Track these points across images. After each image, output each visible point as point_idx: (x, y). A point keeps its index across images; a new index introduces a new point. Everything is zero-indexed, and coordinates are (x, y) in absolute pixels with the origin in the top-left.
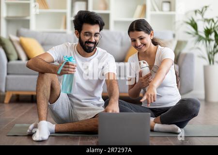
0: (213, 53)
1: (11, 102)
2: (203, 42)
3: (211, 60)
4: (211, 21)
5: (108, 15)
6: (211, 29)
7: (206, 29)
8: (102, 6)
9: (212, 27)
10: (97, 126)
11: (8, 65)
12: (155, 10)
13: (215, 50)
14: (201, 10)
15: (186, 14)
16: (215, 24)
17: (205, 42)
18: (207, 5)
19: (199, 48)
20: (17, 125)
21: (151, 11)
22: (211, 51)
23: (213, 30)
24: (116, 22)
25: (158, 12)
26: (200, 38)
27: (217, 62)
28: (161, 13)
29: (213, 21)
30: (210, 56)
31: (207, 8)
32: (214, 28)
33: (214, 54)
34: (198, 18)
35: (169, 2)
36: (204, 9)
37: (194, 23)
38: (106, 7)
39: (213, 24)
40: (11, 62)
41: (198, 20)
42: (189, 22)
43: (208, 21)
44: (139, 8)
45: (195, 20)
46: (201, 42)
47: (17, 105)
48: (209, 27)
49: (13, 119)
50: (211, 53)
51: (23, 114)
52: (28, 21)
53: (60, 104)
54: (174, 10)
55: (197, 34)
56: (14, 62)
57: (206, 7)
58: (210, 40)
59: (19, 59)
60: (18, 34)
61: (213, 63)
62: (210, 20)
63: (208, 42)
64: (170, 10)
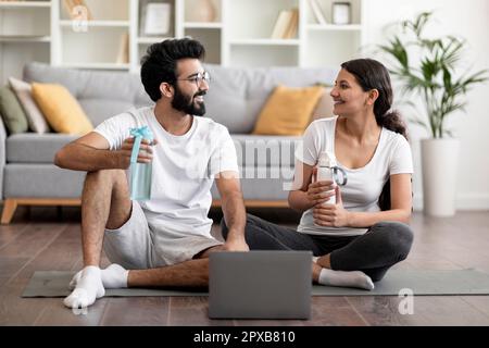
0: (440, 114)
1: (15, 220)
2: (420, 91)
3: (436, 129)
4: (437, 46)
5: (217, 33)
6: (436, 63)
7: (425, 62)
8: (204, 11)
9: (439, 58)
10: (207, 278)
11: (7, 143)
12: (318, 22)
13: (445, 108)
14: (414, 22)
15: (385, 29)
16: (445, 51)
17: (423, 90)
18: (427, 12)
19: (411, 104)
20: (38, 274)
21: (310, 22)
22: (435, 108)
23: (439, 65)
24: (234, 47)
25: (324, 26)
26: (413, 83)
27: (449, 132)
28: (331, 27)
29: (441, 45)
30: (435, 118)
31: (429, 17)
32: (442, 60)
33: (443, 114)
34: (408, 39)
35: (348, 4)
36: (423, 19)
37: (399, 50)
38: (214, 15)
39: (441, 52)
40: (14, 137)
41: (409, 43)
42: (391, 47)
43: (430, 44)
44: (284, 17)
45: (403, 42)
46: (416, 90)
47: (28, 227)
48: (432, 59)
49: (27, 259)
50: (435, 113)
51: (45, 247)
52: (47, 45)
53: (130, 233)
54: (359, 22)
55: (406, 72)
56: (20, 136)
57: (426, 14)
58: (433, 87)
59: (30, 130)
60: (27, 76)
61: (441, 136)
62: (433, 44)
63: (429, 91)
64: (350, 22)
